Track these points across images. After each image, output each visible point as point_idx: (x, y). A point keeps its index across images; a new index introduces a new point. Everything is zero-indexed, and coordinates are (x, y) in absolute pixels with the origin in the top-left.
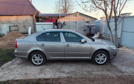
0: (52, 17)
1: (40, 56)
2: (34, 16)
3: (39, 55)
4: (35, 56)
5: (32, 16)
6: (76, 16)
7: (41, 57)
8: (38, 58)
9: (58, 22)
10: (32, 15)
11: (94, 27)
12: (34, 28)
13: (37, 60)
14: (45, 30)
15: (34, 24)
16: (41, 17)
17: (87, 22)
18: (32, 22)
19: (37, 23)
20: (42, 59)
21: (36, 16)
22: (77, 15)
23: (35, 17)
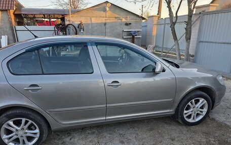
0: (50, 16)
1: (26, 122)
2: (12, 12)
3: (24, 120)
4: (11, 123)
5: (5, 13)
6: (105, 10)
7: (32, 124)
8: (23, 129)
9: (67, 23)
10: (6, 10)
11: (139, 35)
12: (14, 37)
13: (19, 136)
14: (37, 39)
15: (12, 30)
16: (26, 16)
17: (127, 24)
18: (8, 25)
19: (18, 28)
20: (37, 131)
21: (14, 12)
22: (108, 9)
23: (14, 14)
